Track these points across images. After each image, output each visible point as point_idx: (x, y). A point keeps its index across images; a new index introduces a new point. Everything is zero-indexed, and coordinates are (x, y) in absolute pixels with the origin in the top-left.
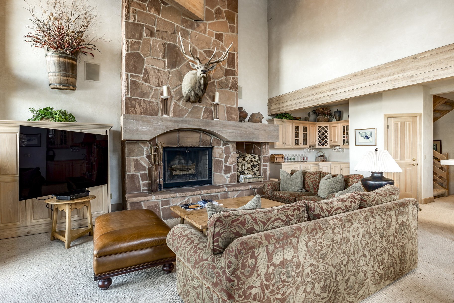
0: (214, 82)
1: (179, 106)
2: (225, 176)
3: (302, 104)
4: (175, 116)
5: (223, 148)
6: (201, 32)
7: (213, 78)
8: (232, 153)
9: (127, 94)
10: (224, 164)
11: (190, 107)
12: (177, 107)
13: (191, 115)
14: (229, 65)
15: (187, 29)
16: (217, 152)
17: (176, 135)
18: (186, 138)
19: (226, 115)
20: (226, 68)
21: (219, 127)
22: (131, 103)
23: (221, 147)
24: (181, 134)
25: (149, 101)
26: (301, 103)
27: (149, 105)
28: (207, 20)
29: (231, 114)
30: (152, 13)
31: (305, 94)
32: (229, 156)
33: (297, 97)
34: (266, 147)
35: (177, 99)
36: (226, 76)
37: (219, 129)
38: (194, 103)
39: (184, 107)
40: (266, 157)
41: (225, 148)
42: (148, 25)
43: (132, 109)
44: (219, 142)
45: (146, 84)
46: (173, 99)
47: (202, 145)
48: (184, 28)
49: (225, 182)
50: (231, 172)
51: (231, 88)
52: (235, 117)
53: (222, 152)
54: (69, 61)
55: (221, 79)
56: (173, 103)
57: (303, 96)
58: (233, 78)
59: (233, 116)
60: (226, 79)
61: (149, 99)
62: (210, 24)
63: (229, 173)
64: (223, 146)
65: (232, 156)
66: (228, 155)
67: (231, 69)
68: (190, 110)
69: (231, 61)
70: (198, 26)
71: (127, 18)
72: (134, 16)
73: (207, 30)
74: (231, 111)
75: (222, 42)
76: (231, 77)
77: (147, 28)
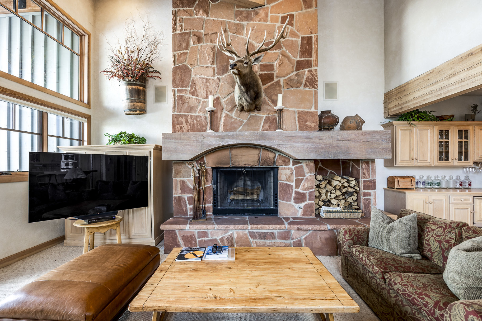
0: (279, 82)
1: (231, 117)
2: (296, 206)
3: (442, 92)
4: (226, 130)
5: (293, 167)
6: (260, 20)
7: (278, 77)
8: (308, 175)
9: (174, 111)
10: (294, 190)
11: (245, 117)
12: (228, 119)
13: (246, 127)
14: (303, 53)
15: (241, 23)
16: (283, 173)
17: (227, 153)
18: (240, 156)
19: (297, 123)
20: (298, 59)
21: (281, 140)
22: (178, 120)
23: (290, 166)
24: (234, 152)
25: (197, 116)
26: (441, 89)
27: (196, 120)
28: (268, 3)
29: (306, 121)
30: (199, 16)
31: (450, 72)
32: (302, 179)
33: (433, 81)
34: (368, 166)
35: (229, 109)
36: (297, 70)
37: (281, 142)
38: (251, 112)
39: (238, 119)
40: (369, 181)
41: (296, 168)
42: (195, 31)
43: (179, 126)
44: (287, 161)
45: (194, 97)
46: (224, 110)
47: (263, 164)
48: (238, 22)
49: (296, 214)
50: (306, 201)
51: (306, 86)
52: (313, 125)
53: (292, 173)
54: (134, 87)
55: (289, 76)
56: (224, 115)
57: (444, 76)
58: (308, 71)
59: (309, 124)
60: (297, 75)
61: (197, 114)
62: (272, 7)
63: (302, 201)
64: (293, 165)
65: (307, 178)
66: (300, 178)
67: (306, 59)
68: (245, 121)
69: (306, 48)
70: (257, 14)
71: (174, 30)
72: (181, 26)
73: (270, 15)
74: (305, 117)
75: (293, 26)
76: (306, 70)
77: (195, 35)
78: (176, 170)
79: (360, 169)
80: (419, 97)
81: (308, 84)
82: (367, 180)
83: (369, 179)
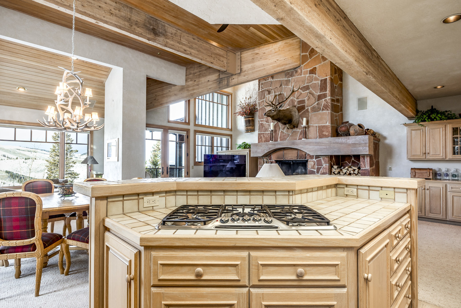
0: (308, 109)
1: (283, 133)
4: (281, 140)
6: (298, 75)
7: (307, 107)
8: (324, 165)
9: (259, 132)
10: (316, 174)
11: (290, 132)
12: (282, 134)
13: (291, 138)
14: (321, 90)
15: (289, 79)
17: (281, 153)
18: (288, 154)
19: (318, 133)
20: (319, 94)
22: (260, 136)
23: (314, 160)
24: (285, 152)
25: (268, 134)
27: (268, 136)
28: (302, 64)
29: (323, 132)
30: (269, 80)
32: (321, 168)
34: (364, 159)
35: (283, 128)
36: (318, 101)
39: (287, 133)
40: (365, 170)
41: (317, 161)
42: (268, 88)
43: (261, 139)
44: (312, 158)
45: (267, 123)
46: (280, 129)
47: (300, 159)
48: (287, 79)
51: (323, 110)
52: (327, 134)
53: (315, 164)
54: (247, 119)
55: (314, 105)
56: (280, 132)
58: (324, 100)
59: (324, 133)
60: (317, 104)
62: (304, 66)
64: (315, 159)
65: (324, 167)
66: (319, 167)
67: (324, 93)
68: (290, 134)
69: (323, 86)
70: (296, 72)
71: (259, 90)
72: (262, 87)
73: (303, 71)
74: (323, 129)
75: (316, 74)
76: (323, 100)
77: (267, 91)
78: (259, 162)
81: (324, 108)
82: (364, 169)
83: (365, 168)
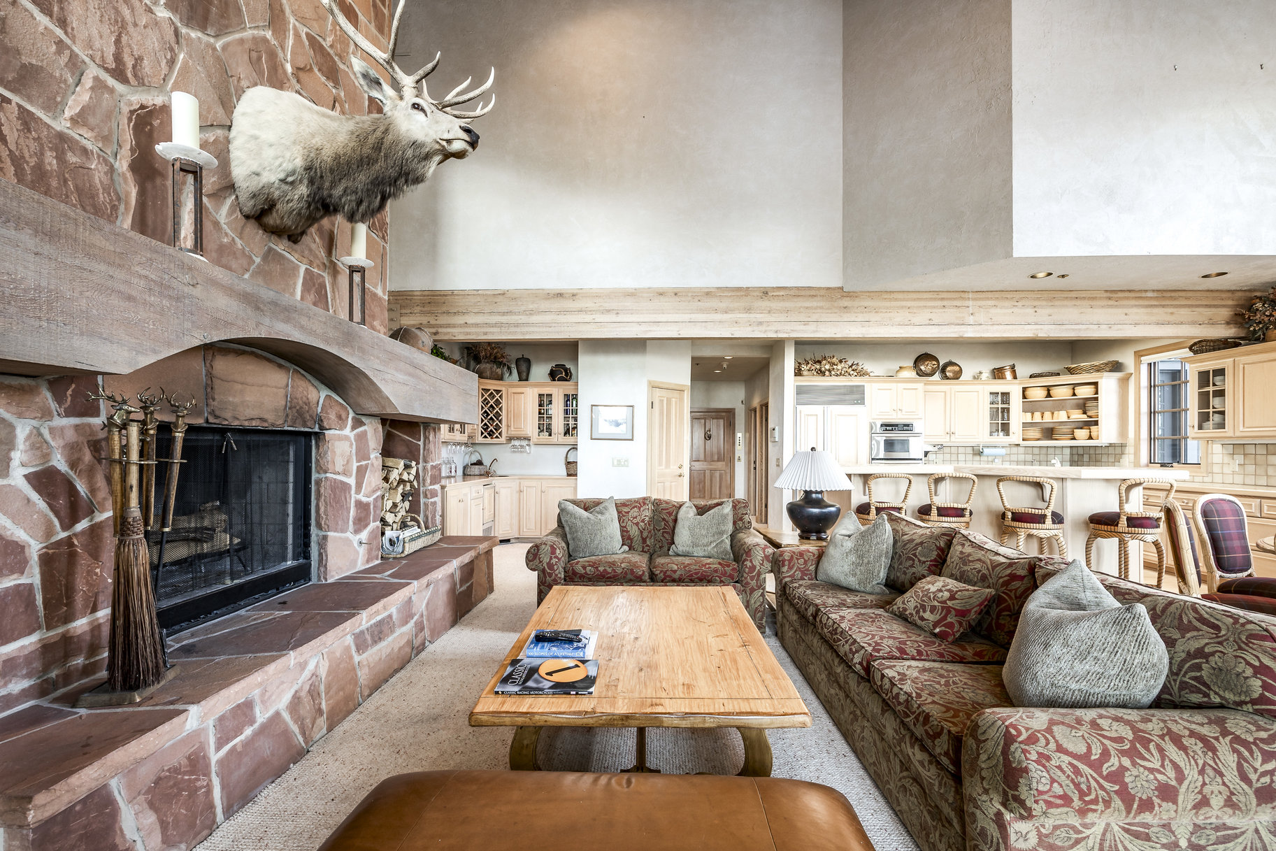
1: (217, 225)
2: (355, 539)
3: (518, 330)
5: (352, 435)
8: (373, 458)
10: (354, 497)
11: (255, 242)
12: (209, 226)
13: (260, 277)
16: (338, 451)
21: (378, 358)
23: (349, 431)
24: (221, 365)
25: (61, 137)
26: (517, 325)
27: (61, 158)
29: (374, 317)
31: (531, 307)
32: (367, 466)
33: (504, 309)
38: (274, 238)
39: (238, 242)
40: (435, 466)
41: (357, 437)
44: (344, 416)
47: (293, 422)
49: (355, 562)
50: (369, 523)
53: (351, 452)
57: (523, 308)
59: (377, 325)
61: (61, 125)
63: (365, 526)
64: (353, 428)
65: (372, 465)
66: (363, 463)
68: (257, 260)
74: (373, 307)
79: (421, 443)
80: (477, 325)
81: (377, 223)
82: (434, 463)
